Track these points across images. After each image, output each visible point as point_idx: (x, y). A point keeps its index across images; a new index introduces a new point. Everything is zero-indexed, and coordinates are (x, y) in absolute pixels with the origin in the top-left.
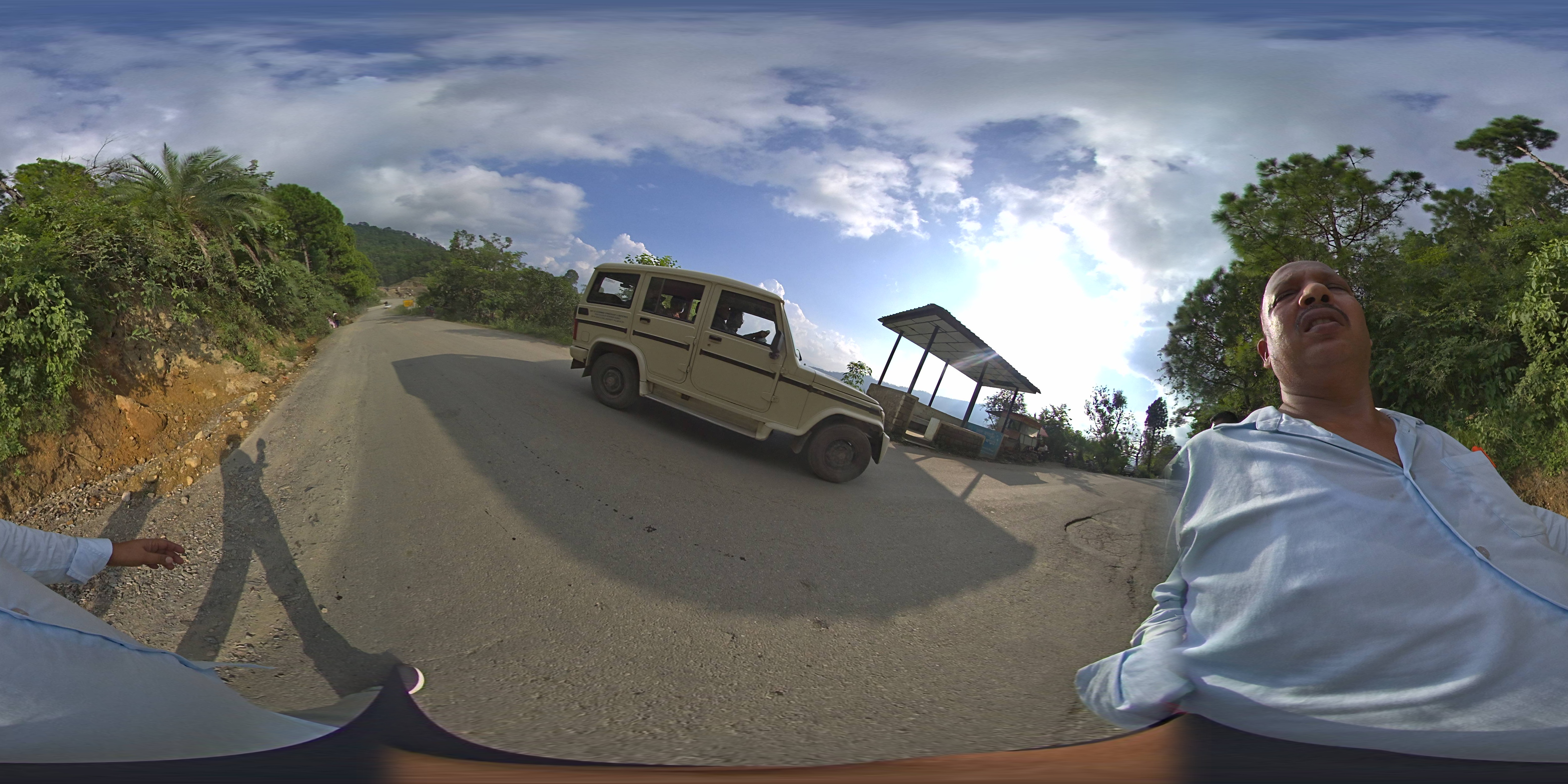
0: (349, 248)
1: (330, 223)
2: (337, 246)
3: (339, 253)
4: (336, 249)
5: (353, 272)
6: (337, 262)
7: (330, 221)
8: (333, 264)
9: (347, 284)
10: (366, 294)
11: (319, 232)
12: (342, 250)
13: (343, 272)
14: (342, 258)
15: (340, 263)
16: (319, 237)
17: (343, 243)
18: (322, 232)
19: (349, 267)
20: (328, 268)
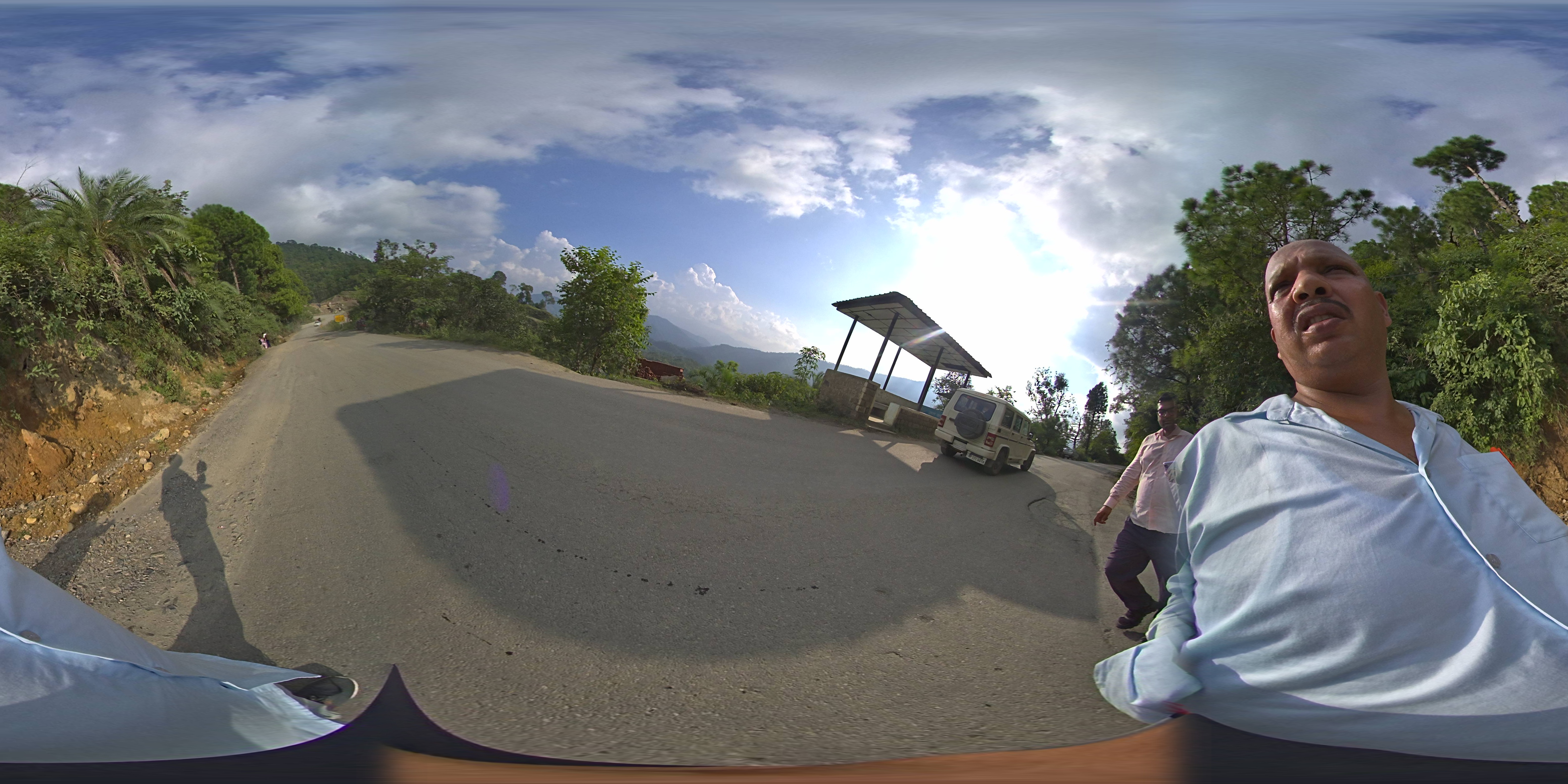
0: (277, 267)
1: (256, 242)
2: (266, 265)
3: (267, 271)
4: (266, 268)
5: (283, 290)
6: (267, 281)
7: (255, 240)
8: (263, 284)
9: (278, 303)
10: (298, 312)
11: (246, 252)
12: (271, 268)
13: (274, 291)
14: (272, 277)
15: (270, 282)
16: (246, 256)
17: (271, 261)
18: (249, 252)
19: (278, 286)
20: (259, 288)
